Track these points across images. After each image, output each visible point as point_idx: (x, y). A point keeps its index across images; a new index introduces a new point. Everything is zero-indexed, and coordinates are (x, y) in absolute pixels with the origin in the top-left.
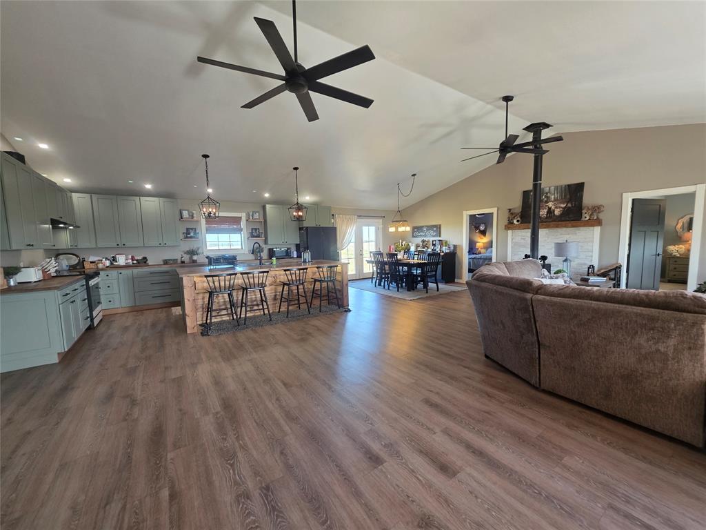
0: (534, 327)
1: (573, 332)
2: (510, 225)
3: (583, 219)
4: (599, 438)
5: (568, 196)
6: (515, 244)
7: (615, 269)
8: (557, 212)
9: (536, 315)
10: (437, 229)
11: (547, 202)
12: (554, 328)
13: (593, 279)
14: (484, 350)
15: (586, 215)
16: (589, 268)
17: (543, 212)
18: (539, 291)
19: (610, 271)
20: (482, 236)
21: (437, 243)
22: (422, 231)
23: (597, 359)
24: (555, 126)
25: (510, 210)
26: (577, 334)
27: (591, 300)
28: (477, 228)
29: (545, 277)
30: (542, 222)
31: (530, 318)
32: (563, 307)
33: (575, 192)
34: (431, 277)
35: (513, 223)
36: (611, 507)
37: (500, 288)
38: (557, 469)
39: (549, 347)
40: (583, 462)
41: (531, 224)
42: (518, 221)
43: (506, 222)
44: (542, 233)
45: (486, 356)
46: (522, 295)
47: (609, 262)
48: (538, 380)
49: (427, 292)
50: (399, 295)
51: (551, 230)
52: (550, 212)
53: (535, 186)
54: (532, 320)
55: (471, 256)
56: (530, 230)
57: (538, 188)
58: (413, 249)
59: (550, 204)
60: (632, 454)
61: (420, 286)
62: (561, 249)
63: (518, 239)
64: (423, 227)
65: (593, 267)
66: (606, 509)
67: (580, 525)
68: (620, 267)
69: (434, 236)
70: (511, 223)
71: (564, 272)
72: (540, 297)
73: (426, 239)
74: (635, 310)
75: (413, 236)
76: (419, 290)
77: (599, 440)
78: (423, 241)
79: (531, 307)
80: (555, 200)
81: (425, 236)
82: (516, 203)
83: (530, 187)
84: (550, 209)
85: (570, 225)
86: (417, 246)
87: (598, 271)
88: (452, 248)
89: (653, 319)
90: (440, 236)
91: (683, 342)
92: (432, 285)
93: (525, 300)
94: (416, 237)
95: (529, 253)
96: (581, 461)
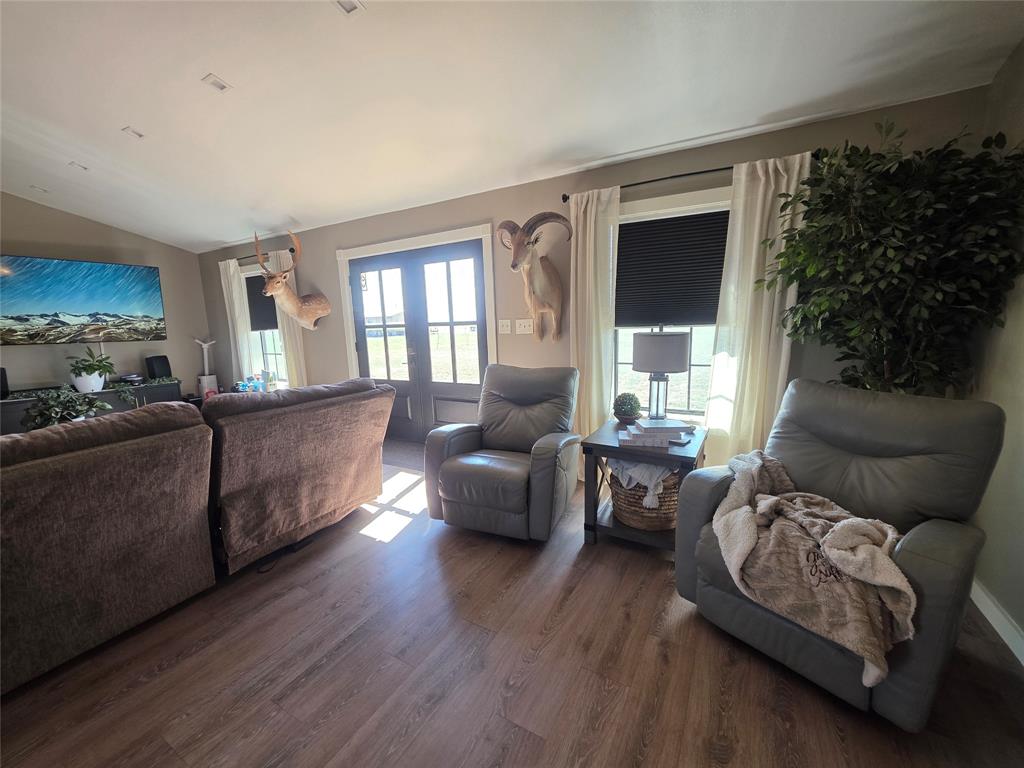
4: (143, 679)
36: (278, 700)
38: (190, 759)
40: (188, 715)
60: (194, 649)
66: (282, 708)
67: (304, 747)
77: (145, 680)
96: (184, 717)
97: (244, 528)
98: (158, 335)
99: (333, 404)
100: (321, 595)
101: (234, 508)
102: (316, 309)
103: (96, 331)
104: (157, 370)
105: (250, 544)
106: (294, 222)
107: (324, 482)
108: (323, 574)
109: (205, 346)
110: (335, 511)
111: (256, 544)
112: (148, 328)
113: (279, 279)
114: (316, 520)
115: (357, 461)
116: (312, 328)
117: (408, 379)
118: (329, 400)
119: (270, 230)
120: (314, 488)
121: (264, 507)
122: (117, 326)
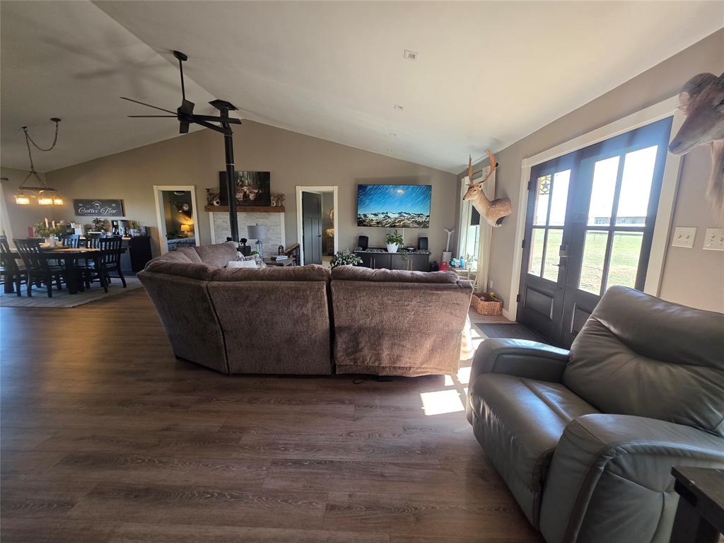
0: (214, 315)
1: (248, 313)
2: (209, 207)
3: (272, 205)
5: (259, 183)
6: (217, 227)
7: (296, 248)
8: (252, 197)
9: (214, 302)
10: (119, 206)
11: (242, 186)
12: (232, 312)
13: (280, 258)
14: (174, 351)
15: (274, 202)
16: (279, 248)
17: (240, 196)
18: (215, 277)
19: (293, 250)
20: (187, 218)
21: (120, 224)
22: (92, 207)
23: (268, 331)
24: (240, 110)
25: (208, 190)
26: (251, 314)
27: (257, 280)
28: (180, 208)
29: (240, 259)
30: (240, 205)
31: (209, 307)
32: (237, 290)
33: (263, 179)
34: (112, 269)
35: (212, 204)
37: (175, 279)
39: (231, 331)
41: (229, 206)
42: (217, 203)
43: (206, 203)
44: (241, 217)
45: (177, 358)
46: (197, 283)
47: (292, 243)
48: (226, 367)
49: (106, 291)
50: (52, 303)
51: (249, 213)
52: (246, 196)
53: (229, 167)
54: (212, 308)
55: (170, 241)
56: (228, 213)
57: (232, 171)
58: (79, 232)
59: (245, 189)
61: (96, 283)
62: (253, 231)
63: (219, 222)
64: (92, 201)
65: (282, 247)
68: (299, 246)
69: (113, 215)
70: (211, 204)
71: (257, 253)
72: (215, 283)
73: (102, 219)
74: (286, 285)
75: (77, 214)
76: (95, 290)
78: (97, 222)
79: (208, 295)
80: (249, 185)
81: (99, 214)
82: (215, 184)
83: (224, 169)
84: (245, 193)
85: (262, 210)
86: (87, 228)
87: (286, 250)
88: (143, 231)
89: (297, 290)
90: (124, 216)
91: (315, 304)
92: (115, 281)
93: (201, 288)
94: (83, 215)
95: (230, 236)
97: (346, 350)
98: (424, 225)
99: (407, 288)
100: (354, 420)
101: (341, 336)
102: (499, 211)
103: (400, 222)
104: (421, 246)
105: (348, 362)
106: (497, 142)
107: (402, 343)
108: (371, 407)
109: (449, 233)
110: (410, 368)
111: (352, 364)
112: (421, 221)
113: (476, 188)
114: (395, 368)
115: (432, 339)
116: (494, 225)
117: (556, 280)
118: (407, 284)
119: (485, 151)
120: (393, 344)
121: (358, 344)
122: (408, 219)
